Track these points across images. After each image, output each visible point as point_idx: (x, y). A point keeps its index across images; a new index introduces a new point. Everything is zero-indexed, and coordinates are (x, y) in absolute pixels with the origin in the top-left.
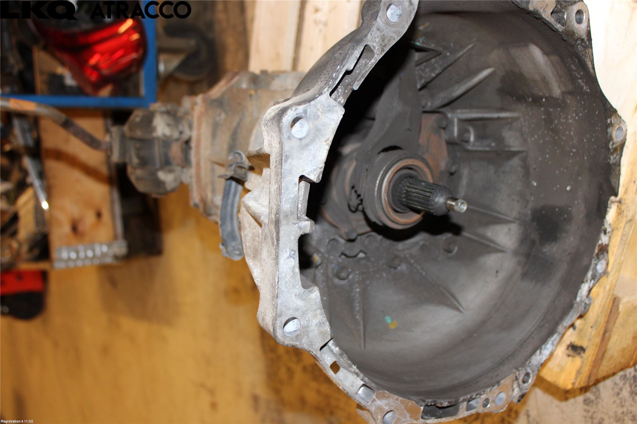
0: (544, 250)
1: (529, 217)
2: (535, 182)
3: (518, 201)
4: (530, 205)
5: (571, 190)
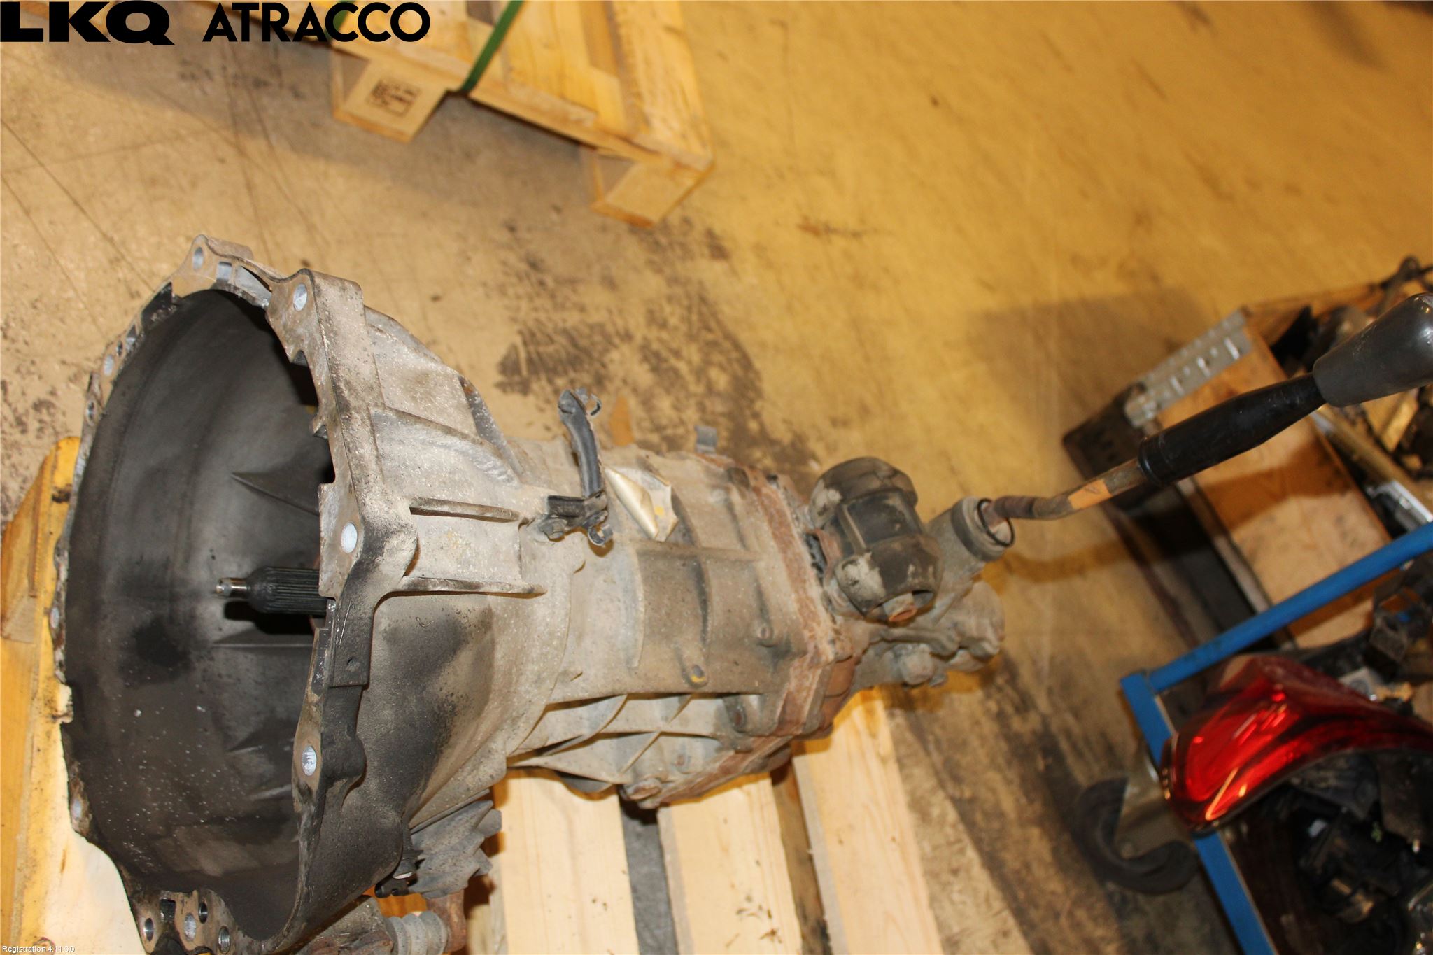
0: (149, 612)
1: (193, 655)
2: (200, 711)
3: (220, 676)
4: (198, 675)
5: (133, 711)
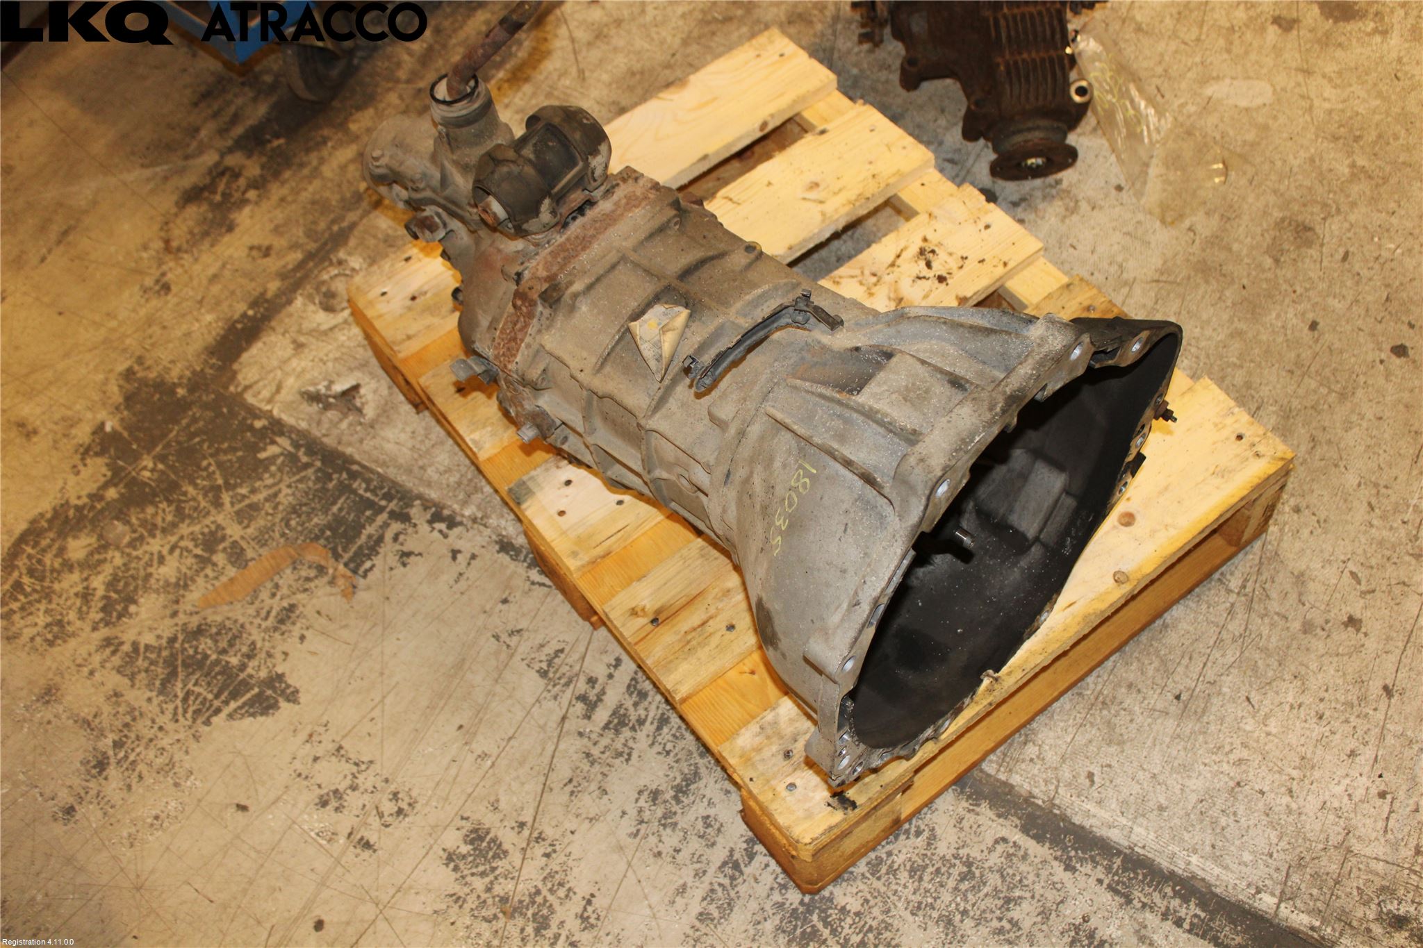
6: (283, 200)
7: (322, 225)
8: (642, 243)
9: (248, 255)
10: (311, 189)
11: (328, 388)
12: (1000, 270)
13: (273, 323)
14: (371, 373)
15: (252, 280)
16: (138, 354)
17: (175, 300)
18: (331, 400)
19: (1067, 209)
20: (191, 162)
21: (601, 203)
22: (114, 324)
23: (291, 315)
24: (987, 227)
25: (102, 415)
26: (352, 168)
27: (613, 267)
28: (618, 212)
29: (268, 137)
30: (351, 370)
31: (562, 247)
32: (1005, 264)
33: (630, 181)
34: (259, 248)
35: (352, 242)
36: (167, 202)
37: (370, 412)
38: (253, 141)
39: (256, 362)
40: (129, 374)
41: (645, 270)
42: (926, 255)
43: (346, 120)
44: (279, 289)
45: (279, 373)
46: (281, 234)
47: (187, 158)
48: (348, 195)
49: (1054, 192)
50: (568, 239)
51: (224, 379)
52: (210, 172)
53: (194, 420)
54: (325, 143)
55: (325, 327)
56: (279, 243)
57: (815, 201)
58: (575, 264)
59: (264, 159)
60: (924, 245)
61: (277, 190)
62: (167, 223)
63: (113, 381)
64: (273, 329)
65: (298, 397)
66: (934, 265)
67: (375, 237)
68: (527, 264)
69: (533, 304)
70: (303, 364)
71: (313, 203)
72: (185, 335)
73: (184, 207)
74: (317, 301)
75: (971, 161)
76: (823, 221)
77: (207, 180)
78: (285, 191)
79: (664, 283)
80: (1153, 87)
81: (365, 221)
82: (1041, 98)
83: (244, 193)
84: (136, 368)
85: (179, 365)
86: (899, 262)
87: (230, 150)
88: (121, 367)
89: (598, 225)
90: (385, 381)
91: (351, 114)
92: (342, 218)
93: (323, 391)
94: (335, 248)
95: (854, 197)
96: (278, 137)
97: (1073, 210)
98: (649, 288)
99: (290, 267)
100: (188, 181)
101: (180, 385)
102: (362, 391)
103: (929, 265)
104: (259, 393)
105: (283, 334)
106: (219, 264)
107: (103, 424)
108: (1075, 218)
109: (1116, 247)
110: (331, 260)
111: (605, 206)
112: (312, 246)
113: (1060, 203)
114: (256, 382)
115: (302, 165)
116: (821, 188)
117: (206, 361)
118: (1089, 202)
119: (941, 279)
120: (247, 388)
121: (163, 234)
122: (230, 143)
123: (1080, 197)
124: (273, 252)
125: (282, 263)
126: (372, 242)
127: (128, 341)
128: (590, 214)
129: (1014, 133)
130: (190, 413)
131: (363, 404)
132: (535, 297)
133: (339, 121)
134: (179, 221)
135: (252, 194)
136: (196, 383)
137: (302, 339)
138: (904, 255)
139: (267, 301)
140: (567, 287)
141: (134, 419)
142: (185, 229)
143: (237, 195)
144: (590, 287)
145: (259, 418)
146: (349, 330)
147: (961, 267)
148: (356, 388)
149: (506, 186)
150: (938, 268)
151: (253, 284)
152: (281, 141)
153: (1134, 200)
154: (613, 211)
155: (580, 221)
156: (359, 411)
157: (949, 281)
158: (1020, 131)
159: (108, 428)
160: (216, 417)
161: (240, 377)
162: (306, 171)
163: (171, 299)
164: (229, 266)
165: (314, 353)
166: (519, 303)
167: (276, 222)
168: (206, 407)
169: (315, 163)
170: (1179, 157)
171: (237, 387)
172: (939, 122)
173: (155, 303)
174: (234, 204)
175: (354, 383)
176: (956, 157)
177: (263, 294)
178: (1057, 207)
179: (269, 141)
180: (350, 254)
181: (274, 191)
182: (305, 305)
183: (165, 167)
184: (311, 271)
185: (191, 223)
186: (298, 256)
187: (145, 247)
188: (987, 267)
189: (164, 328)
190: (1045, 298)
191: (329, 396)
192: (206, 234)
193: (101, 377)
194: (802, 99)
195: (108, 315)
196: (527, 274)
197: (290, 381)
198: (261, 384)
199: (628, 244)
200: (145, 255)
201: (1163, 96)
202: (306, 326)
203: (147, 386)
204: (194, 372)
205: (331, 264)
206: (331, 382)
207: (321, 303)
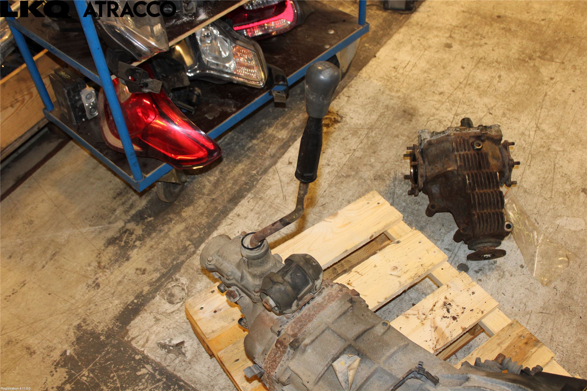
6: (151, 247)
7: (169, 261)
8: (336, 320)
9: (135, 273)
10: (164, 243)
11: (170, 342)
12: (480, 315)
13: (145, 308)
14: (190, 336)
15: (137, 285)
16: (83, 317)
17: (102, 292)
18: (171, 348)
19: (500, 276)
20: (111, 225)
21: (316, 298)
22: (73, 301)
23: (154, 304)
24: (473, 293)
25: (66, 347)
26: (182, 234)
27: (323, 332)
28: (325, 303)
29: (146, 216)
30: (181, 334)
31: (299, 320)
32: (482, 312)
33: (329, 287)
34: (140, 269)
35: (182, 271)
36: (100, 243)
37: (189, 355)
38: (139, 217)
39: (137, 326)
40: (79, 327)
41: (339, 335)
42: (447, 305)
43: (181, 211)
44: (149, 290)
45: (148, 332)
46: (150, 264)
47: (110, 223)
48: (181, 247)
49: (493, 267)
50: (302, 315)
51: (123, 333)
52: (120, 231)
53: (108, 353)
54: (171, 221)
55: (169, 311)
56: (150, 268)
57: (396, 276)
58: (306, 329)
59: (144, 227)
60: (446, 300)
61: (149, 242)
62: (99, 254)
63: (72, 330)
64: (146, 310)
65: (156, 345)
66: (450, 311)
67: (192, 269)
68: (283, 327)
69: (285, 347)
70: (159, 329)
71: (165, 250)
72: (105, 310)
73: (107, 247)
74: (166, 298)
75: (456, 250)
76: (400, 286)
77: (118, 235)
78: (152, 243)
79: (348, 343)
80: (534, 219)
81: (188, 261)
82: (492, 230)
83: (134, 242)
84: (83, 324)
85: (102, 324)
86: (435, 308)
87: (129, 221)
88: (76, 323)
89: (316, 309)
90: (196, 341)
91: (183, 208)
92: (178, 258)
93: (167, 343)
94: (175, 273)
95: (413, 275)
96: (150, 217)
97: (503, 276)
98: (340, 345)
99: (154, 280)
100: (110, 234)
101: (102, 334)
102: (186, 345)
103: (448, 311)
104: (138, 342)
105: (150, 313)
106: (122, 276)
107: (65, 351)
108: (503, 280)
109: (522, 295)
110: (172, 278)
111: (319, 299)
112: (164, 271)
113: (497, 272)
114: (137, 336)
115: (160, 231)
116: (398, 270)
117: (114, 324)
118: (509, 272)
119: (454, 318)
120: (133, 339)
121: (97, 259)
122: (129, 218)
123: (505, 270)
124: (146, 272)
125: (150, 278)
126: (191, 271)
127: (79, 310)
128: (312, 303)
129: (479, 243)
130: (106, 349)
131: (186, 351)
132: (287, 344)
133: (177, 211)
134: (105, 253)
135: (138, 243)
136: (110, 334)
137: (159, 317)
138: (437, 305)
139: (143, 296)
140: (302, 341)
141: (80, 350)
142: (108, 257)
143: (131, 243)
144: (313, 341)
145: (138, 354)
146: (180, 314)
147: (463, 313)
148: (182, 343)
149: (278, 295)
150: (453, 313)
151: (137, 287)
152: (152, 218)
153: (529, 273)
154: (322, 303)
155: (307, 306)
156: (184, 354)
157: (458, 319)
158: (482, 243)
159: (68, 354)
160: (118, 352)
161: (130, 333)
162: (162, 234)
163: (100, 291)
164: (126, 277)
165: (164, 324)
166: (279, 346)
167: (148, 257)
168: (113, 346)
169: (166, 230)
170: (547, 253)
171: (128, 338)
172: (442, 230)
173: (92, 292)
174: (130, 247)
175: (182, 340)
176: (450, 248)
177: (141, 292)
178: (495, 274)
179: (146, 218)
180: (181, 276)
181: (148, 242)
182: (160, 299)
183: (100, 227)
184: (163, 283)
185: (110, 255)
186: (158, 275)
187: (89, 265)
188: (474, 313)
189: (96, 305)
190: (501, 330)
191: (170, 346)
192: (117, 261)
193: (66, 327)
194: (388, 225)
195: (71, 296)
196: (283, 332)
197: (153, 337)
198: (139, 337)
199: (330, 320)
200: (89, 268)
201: (538, 224)
202: (161, 310)
203: (87, 333)
204: (109, 328)
205: (173, 280)
206: (171, 339)
207: (167, 299)
